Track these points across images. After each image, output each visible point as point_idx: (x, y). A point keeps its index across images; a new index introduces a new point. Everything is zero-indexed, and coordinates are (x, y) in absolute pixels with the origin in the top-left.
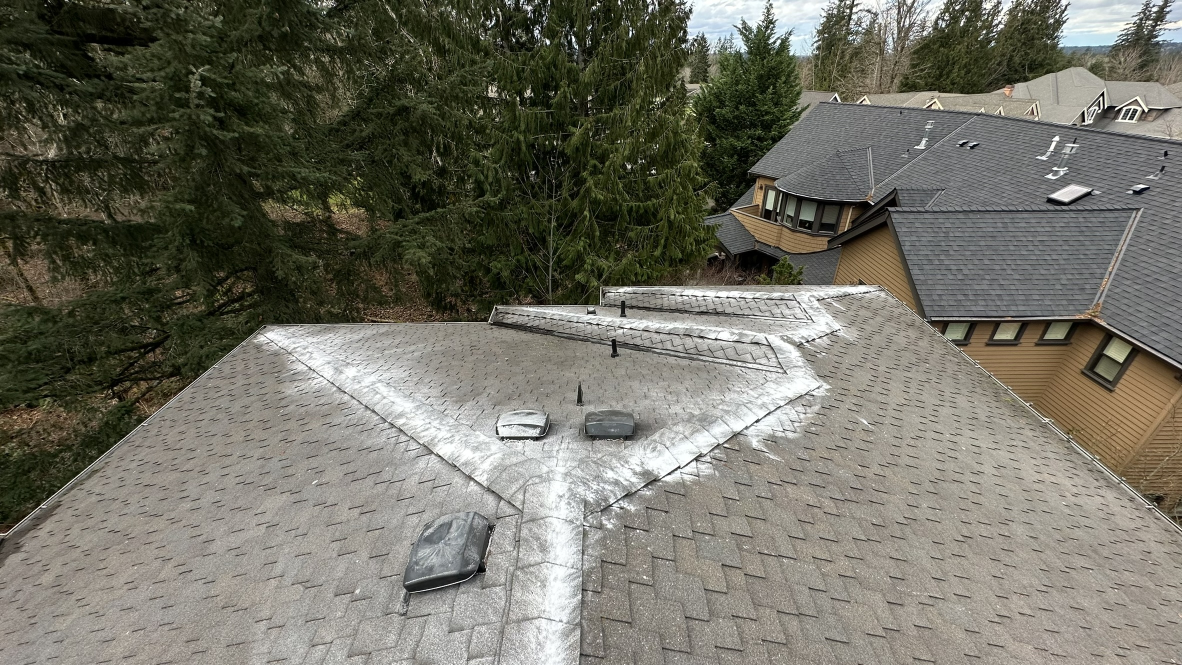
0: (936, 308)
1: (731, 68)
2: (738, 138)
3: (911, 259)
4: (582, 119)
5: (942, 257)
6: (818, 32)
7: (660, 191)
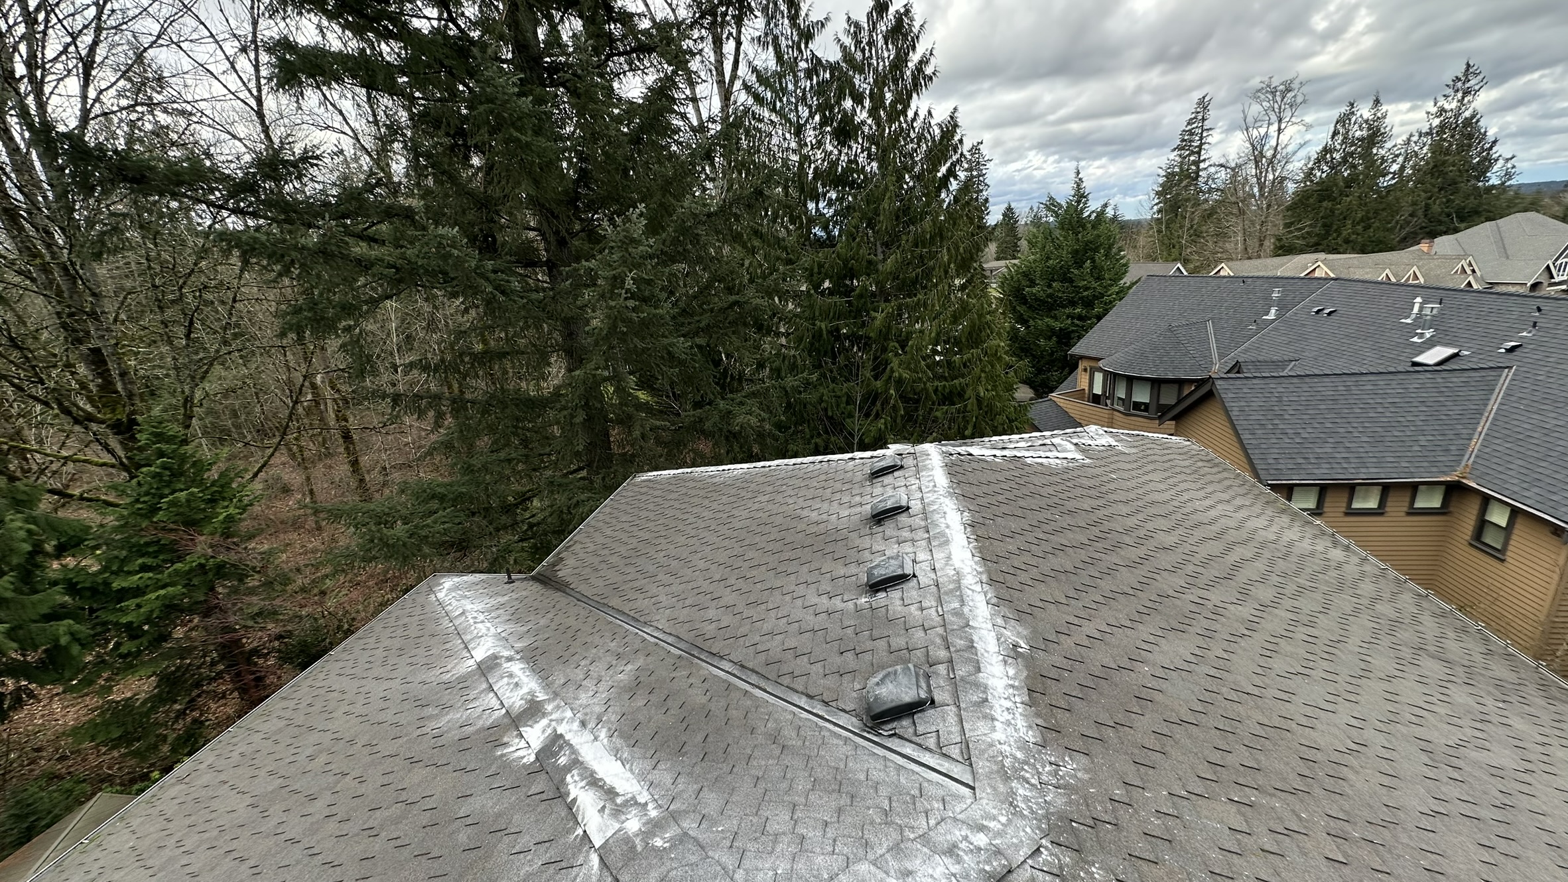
0: (1272, 472)
1: (1039, 245)
2: (1055, 318)
3: (1241, 424)
4: (883, 305)
5: (1276, 422)
6: (1157, 193)
7: (965, 371)
